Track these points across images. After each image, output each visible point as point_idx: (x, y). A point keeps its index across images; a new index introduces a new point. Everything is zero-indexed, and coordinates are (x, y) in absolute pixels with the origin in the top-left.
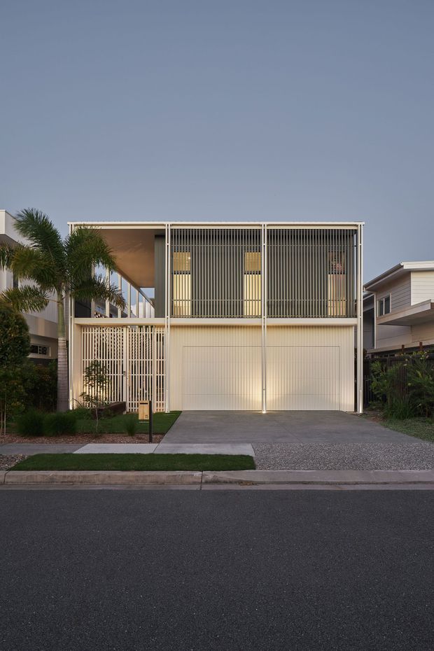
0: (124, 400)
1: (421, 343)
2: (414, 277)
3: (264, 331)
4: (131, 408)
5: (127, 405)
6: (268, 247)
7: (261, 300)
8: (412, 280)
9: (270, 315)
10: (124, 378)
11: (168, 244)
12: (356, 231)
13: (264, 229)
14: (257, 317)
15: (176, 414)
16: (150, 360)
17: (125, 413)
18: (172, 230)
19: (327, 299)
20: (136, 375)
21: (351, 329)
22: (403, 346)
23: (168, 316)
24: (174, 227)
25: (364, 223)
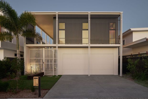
0: (44, 71)
1: (139, 53)
2: (134, 33)
3: (89, 49)
4: (46, 74)
5: (45, 73)
6: (90, 20)
7: (88, 38)
8: (133, 34)
9: (91, 43)
10: (44, 64)
11: (57, 19)
12: (120, 15)
13: (89, 14)
14: (87, 44)
15: (60, 76)
16: (52, 58)
17: (44, 76)
18: (58, 15)
19: (109, 38)
20: (49, 63)
21: (117, 48)
22: (131, 54)
23: (57, 43)
24: (59, 14)
25: (123, 12)
